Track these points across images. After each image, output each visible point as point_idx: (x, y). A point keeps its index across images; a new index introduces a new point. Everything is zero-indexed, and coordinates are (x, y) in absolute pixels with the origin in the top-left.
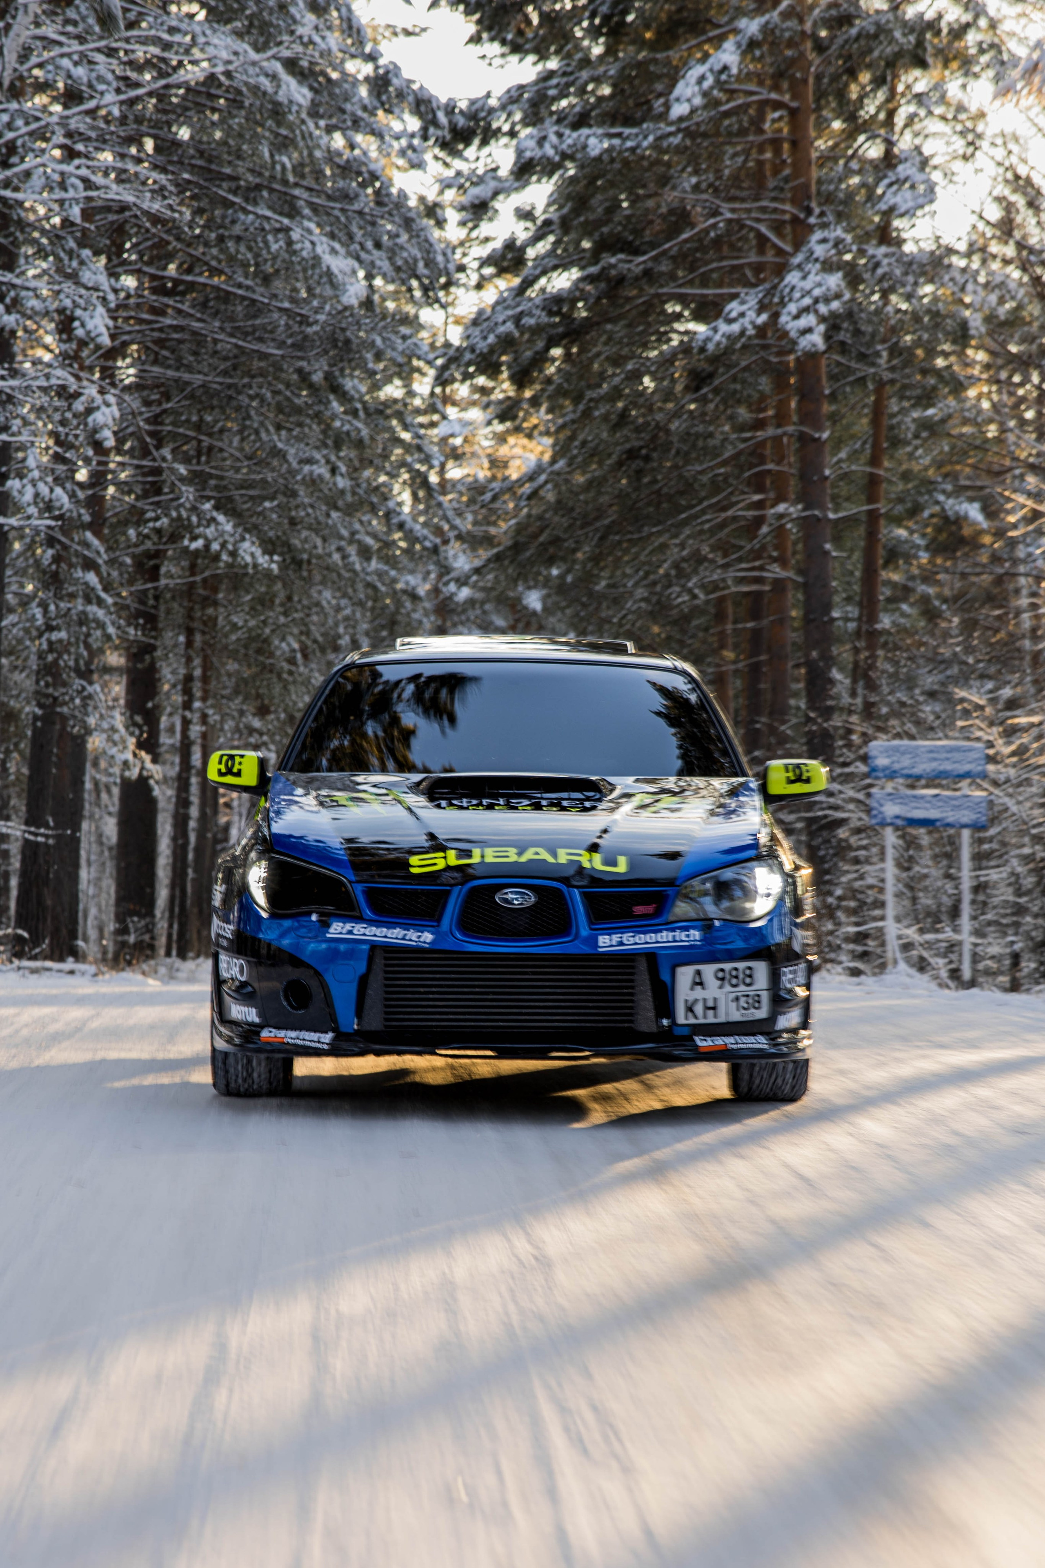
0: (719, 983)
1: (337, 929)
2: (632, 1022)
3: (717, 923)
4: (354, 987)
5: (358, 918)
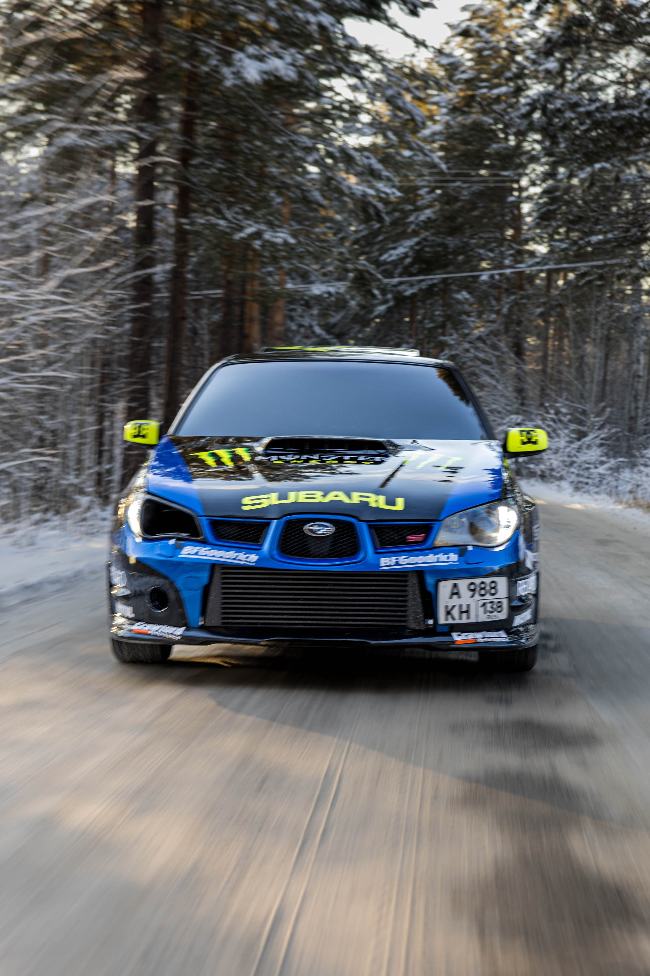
0: (471, 593)
1: (188, 551)
2: (405, 621)
3: (470, 548)
4: (199, 593)
5: (204, 543)
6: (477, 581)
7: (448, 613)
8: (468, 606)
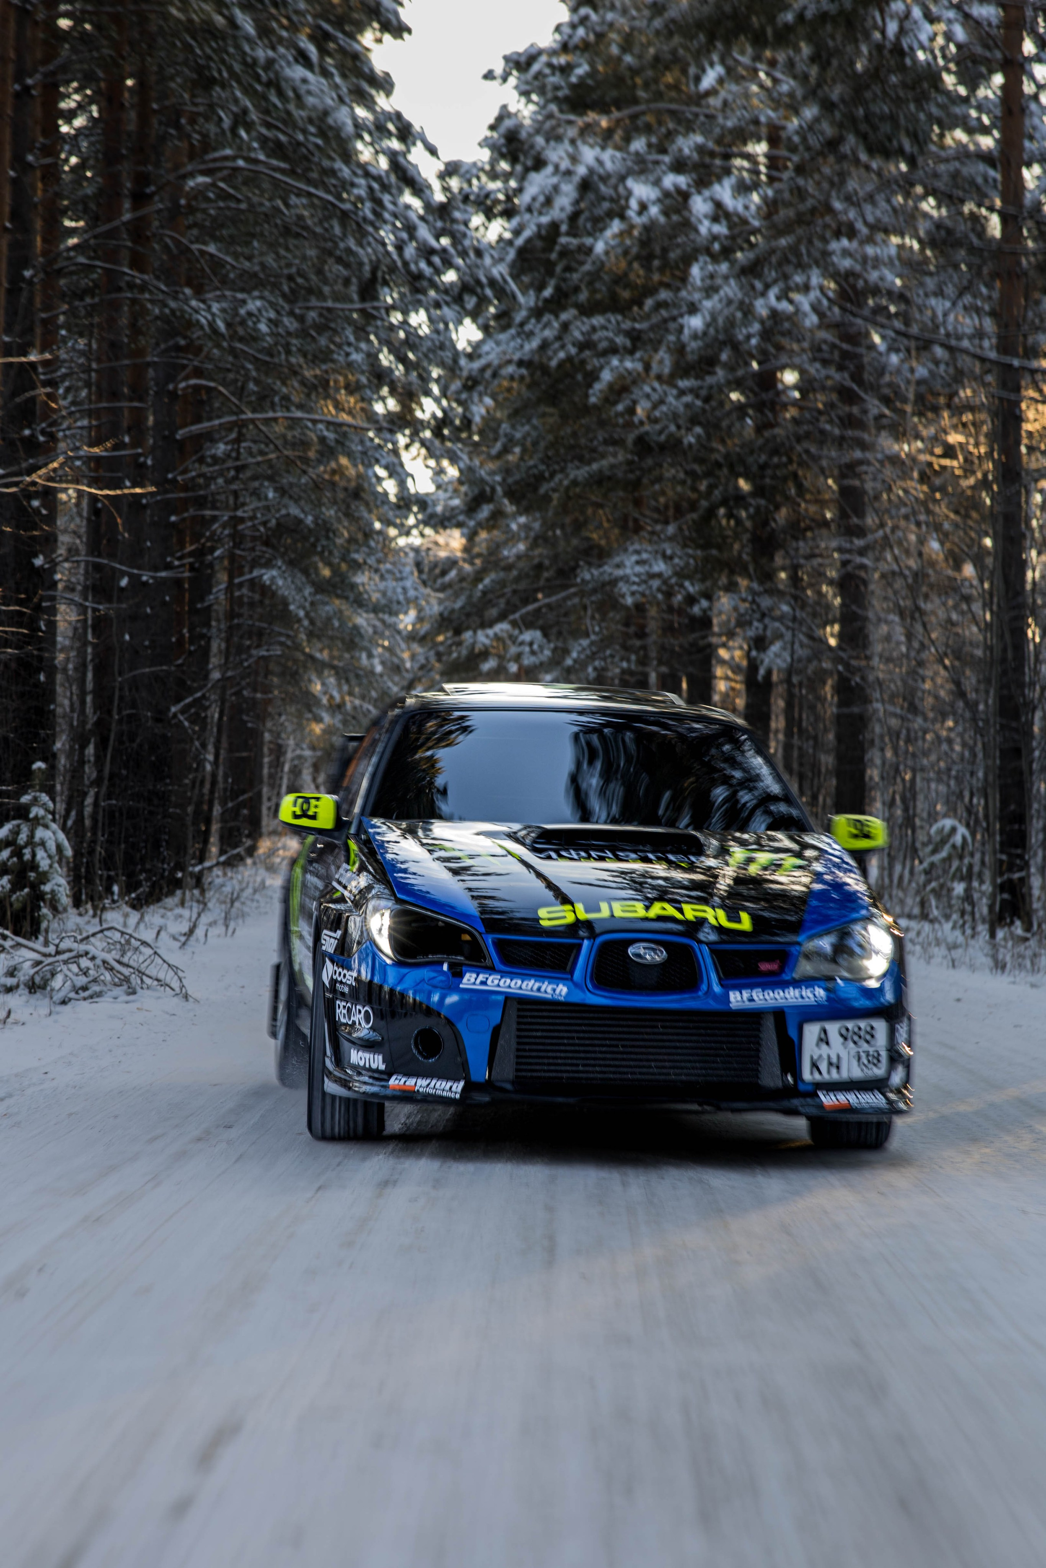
0: (843, 1040)
1: (470, 980)
2: (757, 1077)
3: (839, 981)
4: (487, 1037)
5: (492, 969)
6: (850, 1025)
7: (815, 1065)
8: (839, 1057)
